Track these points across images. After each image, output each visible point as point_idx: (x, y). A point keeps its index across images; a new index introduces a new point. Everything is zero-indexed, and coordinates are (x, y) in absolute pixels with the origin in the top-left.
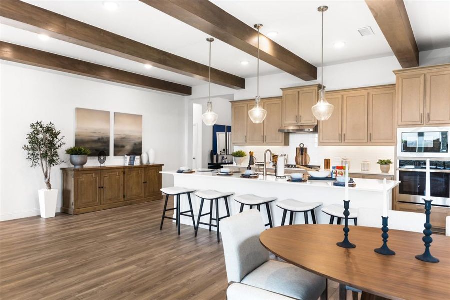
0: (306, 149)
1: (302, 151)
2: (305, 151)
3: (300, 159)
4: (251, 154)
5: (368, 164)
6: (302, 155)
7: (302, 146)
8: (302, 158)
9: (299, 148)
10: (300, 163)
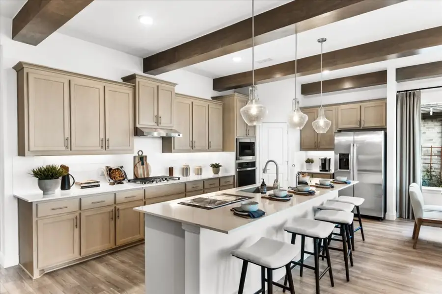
0: (146, 157)
1: (141, 160)
2: (144, 159)
6: (143, 164)
7: (140, 153)
8: (143, 168)
9: (137, 156)
10: (141, 175)
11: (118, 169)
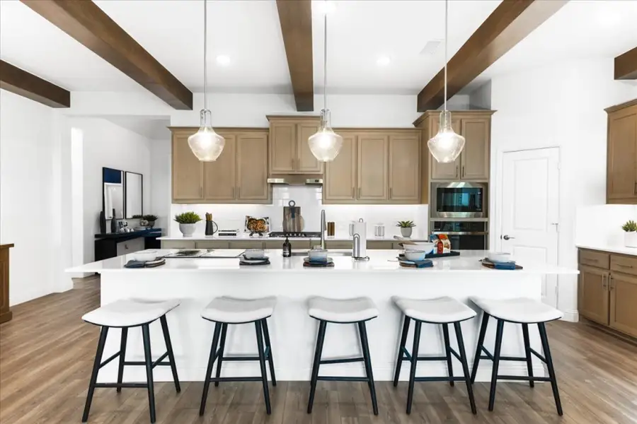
0: (299, 208)
1: (292, 212)
2: (297, 210)
3: (290, 223)
4: (208, 217)
5: (384, 227)
6: (293, 216)
7: (292, 204)
8: (294, 221)
9: (287, 207)
10: (290, 228)
11: (262, 220)
